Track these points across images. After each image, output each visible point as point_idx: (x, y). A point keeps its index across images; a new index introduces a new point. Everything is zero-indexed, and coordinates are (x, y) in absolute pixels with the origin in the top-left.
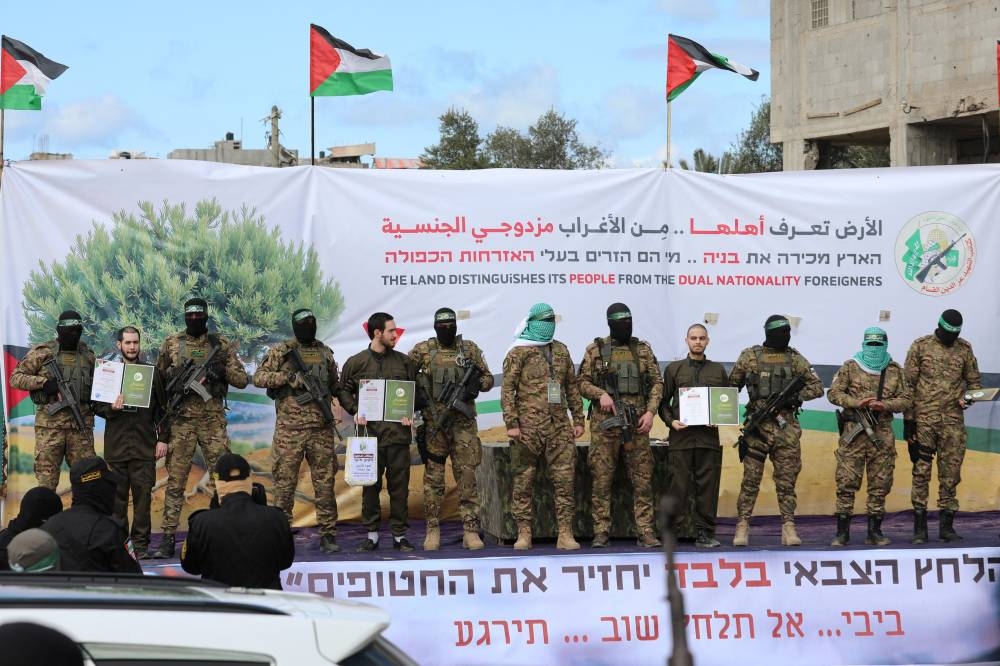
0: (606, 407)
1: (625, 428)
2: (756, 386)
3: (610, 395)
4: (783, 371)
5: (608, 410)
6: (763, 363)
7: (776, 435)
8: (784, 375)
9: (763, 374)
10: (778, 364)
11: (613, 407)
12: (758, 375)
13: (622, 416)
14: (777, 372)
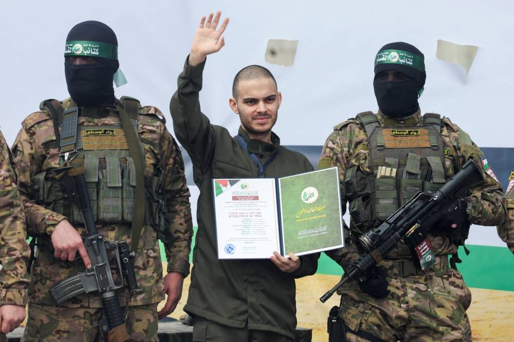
0: (66, 250)
1: (109, 295)
2: (367, 198)
3: (76, 225)
4: (425, 165)
5: (71, 257)
6: (382, 148)
7: (413, 303)
8: (428, 174)
9: (383, 171)
10: (413, 150)
11: (83, 252)
12: (372, 174)
13: (101, 270)
14: (413, 166)
